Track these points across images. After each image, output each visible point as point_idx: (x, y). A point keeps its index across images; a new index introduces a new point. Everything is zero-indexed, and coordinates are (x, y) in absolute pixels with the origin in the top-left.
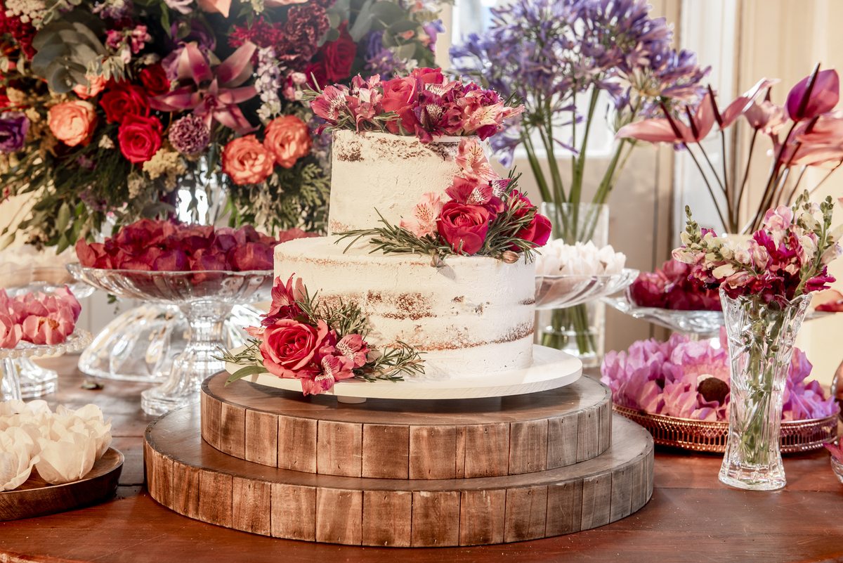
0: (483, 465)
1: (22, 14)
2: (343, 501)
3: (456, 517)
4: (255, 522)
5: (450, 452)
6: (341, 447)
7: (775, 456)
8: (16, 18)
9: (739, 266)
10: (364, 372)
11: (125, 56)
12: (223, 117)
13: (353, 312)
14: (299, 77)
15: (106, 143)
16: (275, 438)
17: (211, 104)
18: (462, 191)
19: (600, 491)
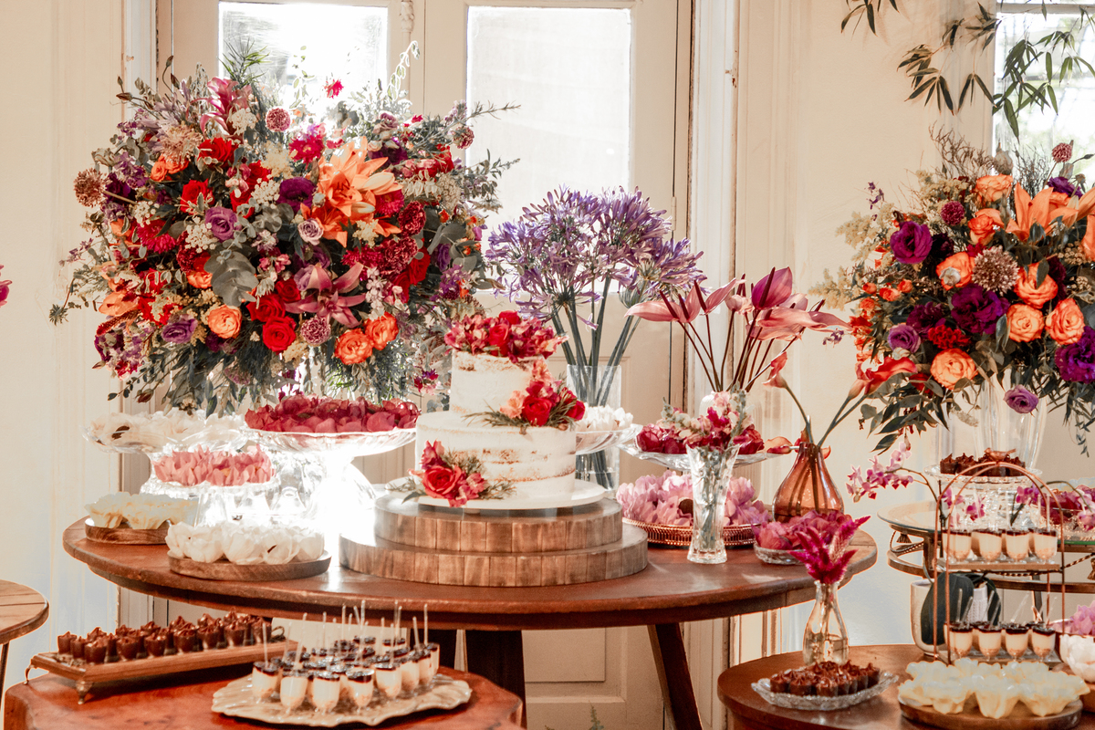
0: (552, 544)
1: (197, 247)
2: (479, 562)
3: (538, 570)
4: (429, 576)
5: (534, 536)
6: (474, 535)
7: (720, 543)
8: (193, 250)
9: (694, 431)
10: (483, 494)
11: (273, 276)
12: (339, 317)
13: (474, 461)
14: (398, 289)
15: (255, 337)
16: (435, 532)
17: (331, 308)
18: (535, 389)
19: (616, 558)
